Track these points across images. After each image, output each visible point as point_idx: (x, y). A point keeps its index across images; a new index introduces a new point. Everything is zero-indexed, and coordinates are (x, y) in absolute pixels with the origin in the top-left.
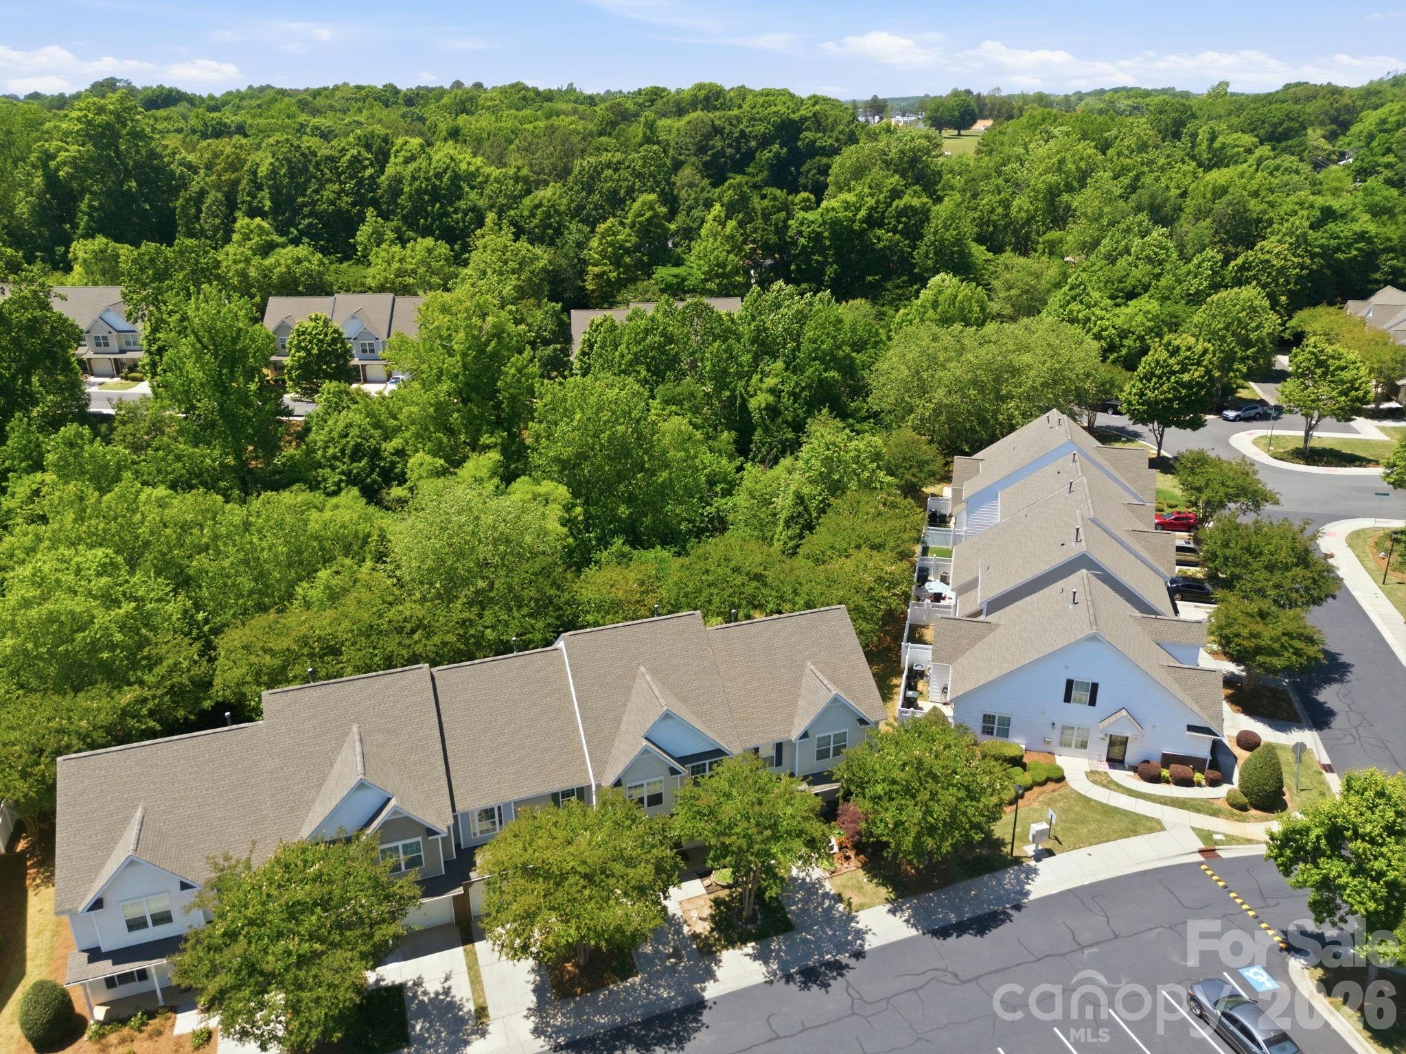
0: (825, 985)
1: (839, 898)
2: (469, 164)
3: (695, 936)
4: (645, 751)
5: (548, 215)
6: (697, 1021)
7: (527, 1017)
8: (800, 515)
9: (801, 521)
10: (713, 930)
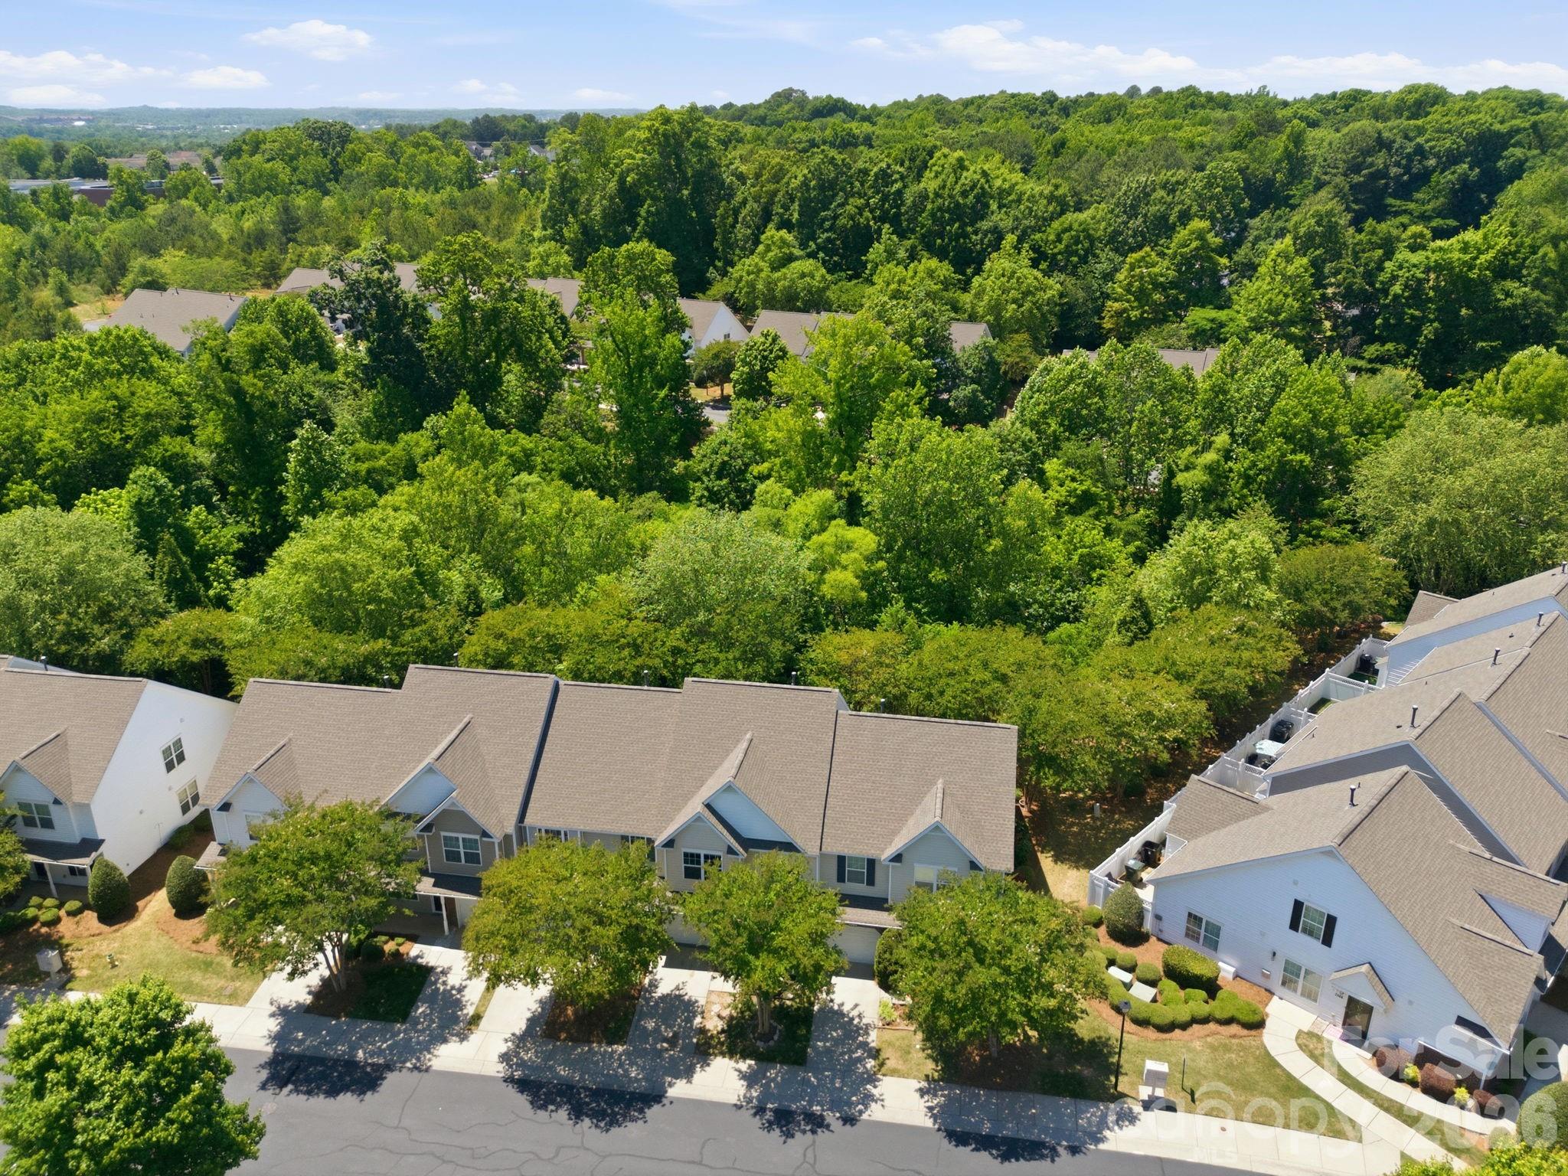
0: (789, 1135)
1: (875, 1053)
2: (1005, 180)
3: (702, 1031)
4: (698, 818)
5: (1077, 241)
6: (641, 1111)
7: (506, 1041)
8: (1134, 620)
9: (1133, 627)
10: (723, 1031)
